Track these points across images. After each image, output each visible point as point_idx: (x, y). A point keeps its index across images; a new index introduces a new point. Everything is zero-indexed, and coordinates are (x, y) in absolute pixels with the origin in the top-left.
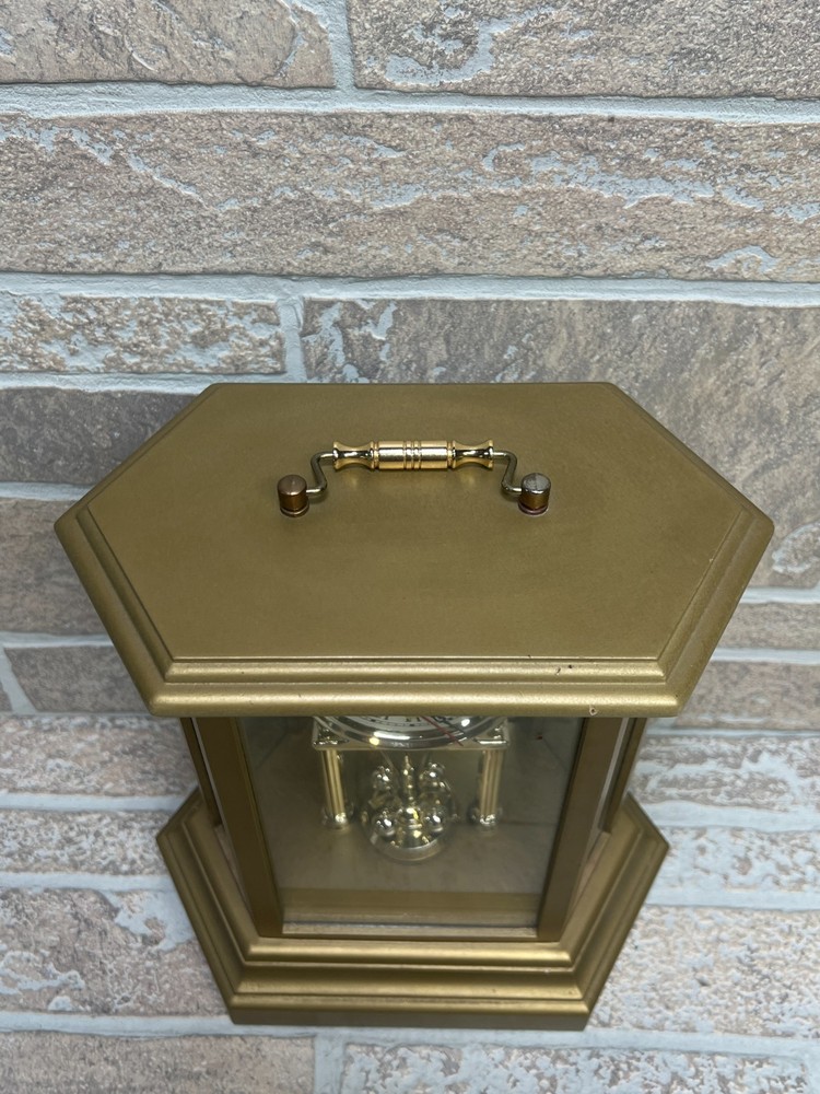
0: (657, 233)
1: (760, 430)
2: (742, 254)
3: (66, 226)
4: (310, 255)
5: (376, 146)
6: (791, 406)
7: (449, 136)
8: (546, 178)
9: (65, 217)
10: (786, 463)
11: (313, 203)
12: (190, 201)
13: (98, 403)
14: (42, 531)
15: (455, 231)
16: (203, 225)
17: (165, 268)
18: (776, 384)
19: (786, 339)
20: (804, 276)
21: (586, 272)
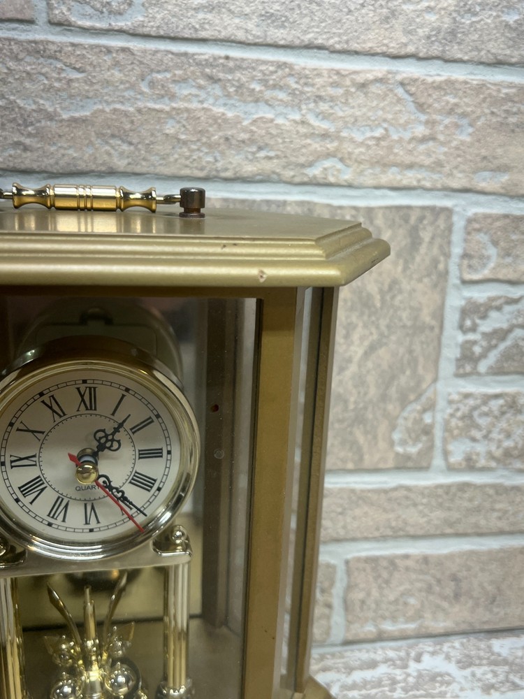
0: (267, 145)
1: (362, 314)
2: (327, 163)
4: (12, 152)
5: (64, 68)
6: (381, 291)
7: (116, 64)
8: (186, 99)
10: (386, 344)
11: (17, 110)
15: (121, 136)
20: (370, 182)
21: (223, 175)
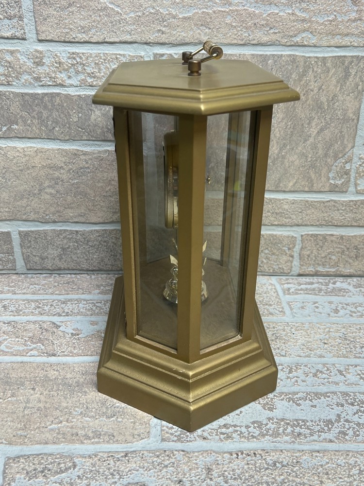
0: (274, 26)
1: (318, 112)
2: (304, 35)
3: (74, 22)
4: (157, 35)
6: (328, 100)
8: (237, 5)
9: (74, 18)
10: (329, 128)
11: (159, 14)
12: (118, 12)
13: (76, 100)
14: (45, 164)
15: (205, 25)
16: (121, 22)
17: (107, 40)
18: (321, 90)
19: (322, 71)
20: (325, 44)
21: (252, 42)
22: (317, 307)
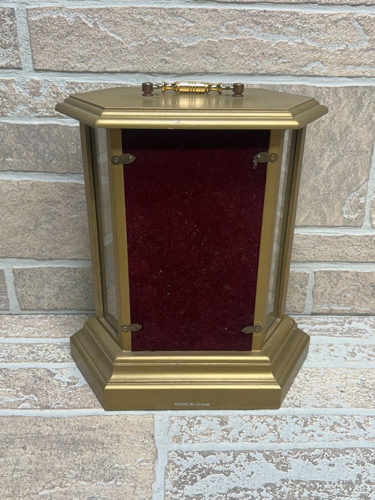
0: (283, 56)
1: (330, 144)
2: (314, 65)
3: (73, 51)
4: (160, 64)
5: (185, 21)
6: (340, 133)
7: (210, 17)
8: (244, 34)
9: (73, 47)
10: (342, 160)
11: (163, 43)
12: (119, 41)
13: (74, 131)
14: (41, 199)
15: (211, 54)
16: (123, 52)
17: (107, 69)
18: (333, 121)
19: (334, 101)
20: (337, 74)
21: (260, 72)
22: (333, 350)
